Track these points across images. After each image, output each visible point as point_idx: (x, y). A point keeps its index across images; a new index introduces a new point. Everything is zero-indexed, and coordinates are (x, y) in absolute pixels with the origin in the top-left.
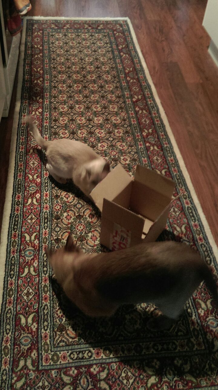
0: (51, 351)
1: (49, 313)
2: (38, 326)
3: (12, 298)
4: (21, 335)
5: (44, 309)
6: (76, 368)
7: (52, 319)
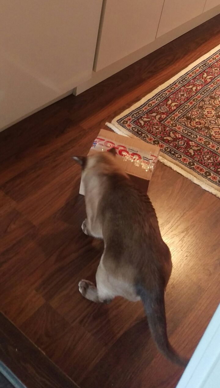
0: (174, 121)
1: (188, 109)
2: (176, 109)
3: (172, 91)
4: (163, 106)
5: (186, 106)
6: (181, 136)
7: (187, 112)
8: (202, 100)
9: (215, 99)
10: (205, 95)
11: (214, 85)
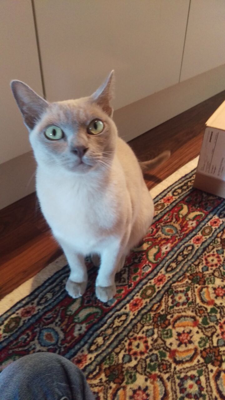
7: (115, 343)
8: (167, 291)
9: (204, 282)
10: (178, 270)
11: (204, 237)
